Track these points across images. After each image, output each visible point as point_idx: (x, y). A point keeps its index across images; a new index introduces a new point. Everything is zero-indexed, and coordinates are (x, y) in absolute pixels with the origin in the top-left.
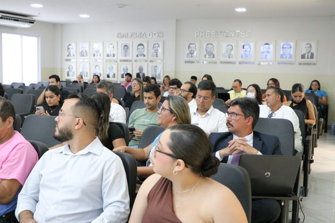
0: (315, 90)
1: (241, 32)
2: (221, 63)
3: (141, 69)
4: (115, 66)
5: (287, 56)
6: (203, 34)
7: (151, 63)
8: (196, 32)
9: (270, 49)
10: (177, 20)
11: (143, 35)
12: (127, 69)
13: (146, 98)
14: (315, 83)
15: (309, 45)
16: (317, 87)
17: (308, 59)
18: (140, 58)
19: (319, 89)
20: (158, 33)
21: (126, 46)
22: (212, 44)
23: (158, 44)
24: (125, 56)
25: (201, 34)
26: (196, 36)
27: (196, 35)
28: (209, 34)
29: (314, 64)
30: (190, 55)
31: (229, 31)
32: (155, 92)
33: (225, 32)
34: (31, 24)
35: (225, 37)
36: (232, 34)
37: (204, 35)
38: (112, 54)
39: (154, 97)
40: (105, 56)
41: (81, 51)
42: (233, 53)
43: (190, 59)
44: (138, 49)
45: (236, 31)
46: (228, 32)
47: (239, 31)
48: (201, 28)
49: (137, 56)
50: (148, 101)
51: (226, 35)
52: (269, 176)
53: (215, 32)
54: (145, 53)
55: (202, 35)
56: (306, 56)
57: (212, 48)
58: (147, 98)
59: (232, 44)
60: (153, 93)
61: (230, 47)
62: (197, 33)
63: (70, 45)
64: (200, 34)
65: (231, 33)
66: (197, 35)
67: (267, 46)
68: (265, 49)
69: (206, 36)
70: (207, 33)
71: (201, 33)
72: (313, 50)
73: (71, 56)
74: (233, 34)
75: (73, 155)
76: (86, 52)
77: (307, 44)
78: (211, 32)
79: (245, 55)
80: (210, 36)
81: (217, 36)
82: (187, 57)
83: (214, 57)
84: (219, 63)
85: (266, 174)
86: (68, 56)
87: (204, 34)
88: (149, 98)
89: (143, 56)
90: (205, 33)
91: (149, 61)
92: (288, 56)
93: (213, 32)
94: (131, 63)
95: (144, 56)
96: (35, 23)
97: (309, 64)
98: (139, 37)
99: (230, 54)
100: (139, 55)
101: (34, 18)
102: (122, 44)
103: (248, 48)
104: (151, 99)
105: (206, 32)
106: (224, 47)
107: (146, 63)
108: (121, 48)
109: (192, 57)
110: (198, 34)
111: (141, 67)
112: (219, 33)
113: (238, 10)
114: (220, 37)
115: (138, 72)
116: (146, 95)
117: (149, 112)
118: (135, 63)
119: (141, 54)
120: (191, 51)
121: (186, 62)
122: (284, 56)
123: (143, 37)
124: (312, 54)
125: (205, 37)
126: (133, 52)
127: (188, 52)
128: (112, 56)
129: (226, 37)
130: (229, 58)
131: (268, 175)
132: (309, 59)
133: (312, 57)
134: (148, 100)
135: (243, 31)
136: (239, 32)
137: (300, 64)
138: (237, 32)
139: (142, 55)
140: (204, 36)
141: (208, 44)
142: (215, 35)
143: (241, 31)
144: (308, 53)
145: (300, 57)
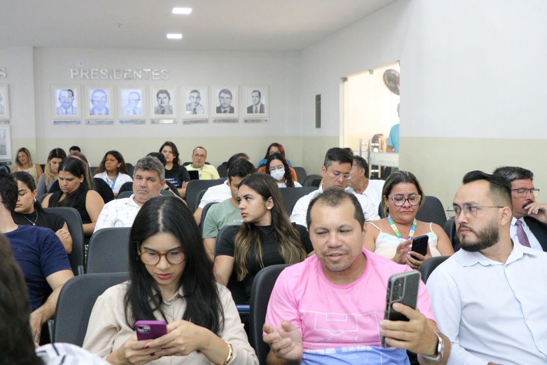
1: (153, 73)
2: (122, 122)
5: (226, 109)
6: (85, 74)
8: (72, 70)
9: (200, 99)
10: (34, 48)
15: (257, 93)
17: (256, 114)
25: (82, 74)
26: (72, 78)
27: (72, 74)
28: (97, 73)
30: (64, 110)
31: (133, 70)
33: (125, 71)
35: (126, 79)
36: (137, 74)
37: (87, 76)
45: (144, 70)
46: (130, 70)
47: (150, 70)
48: (81, 64)
51: (127, 75)
53: (107, 71)
55: (84, 76)
56: (254, 109)
57: (103, 97)
59: (138, 91)
61: (135, 96)
62: (74, 72)
64: (80, 73)
65: (135, 72)
66: (74, 76)
68: (192, 99)
69: (92, 78)
70: (94, 71)
71: (82, 72)
72: (264, 101)
74: (139, 74)
77: (254, 91)
78: (100, 70)
79: (162, 109)
80: (100, 78)
81: (111, 78)
82: (58, 114)
83: (107, 113)
84: (117, 122)
87: (87, 73)
90: (90, 72)
92: (228, 109)
93: (104, 71)
97: (258, 121)
99: (136, 108)
103: (165, 98)
105: (92, 70)
109: (67, 113)
110: (77, 73)
112: (115, 72)
113: (170, 36)
114: (116, 79)
120: (65, 102)
122: (223, 110)
124: (262, 106)
125: (90, 78)
127: (59, 104)
129: (128, 79)
130: (134, 113)
132: (259, 114)
133: (262, 111)
135: (156, 70)
136: (149, 72)
137: (246, 121)
138: (145, 72)
140: (88, 78)
141: (95, 91)
142: (109, 75)
143: (152, 71)
144: (256, 105)
145: (246, 110)
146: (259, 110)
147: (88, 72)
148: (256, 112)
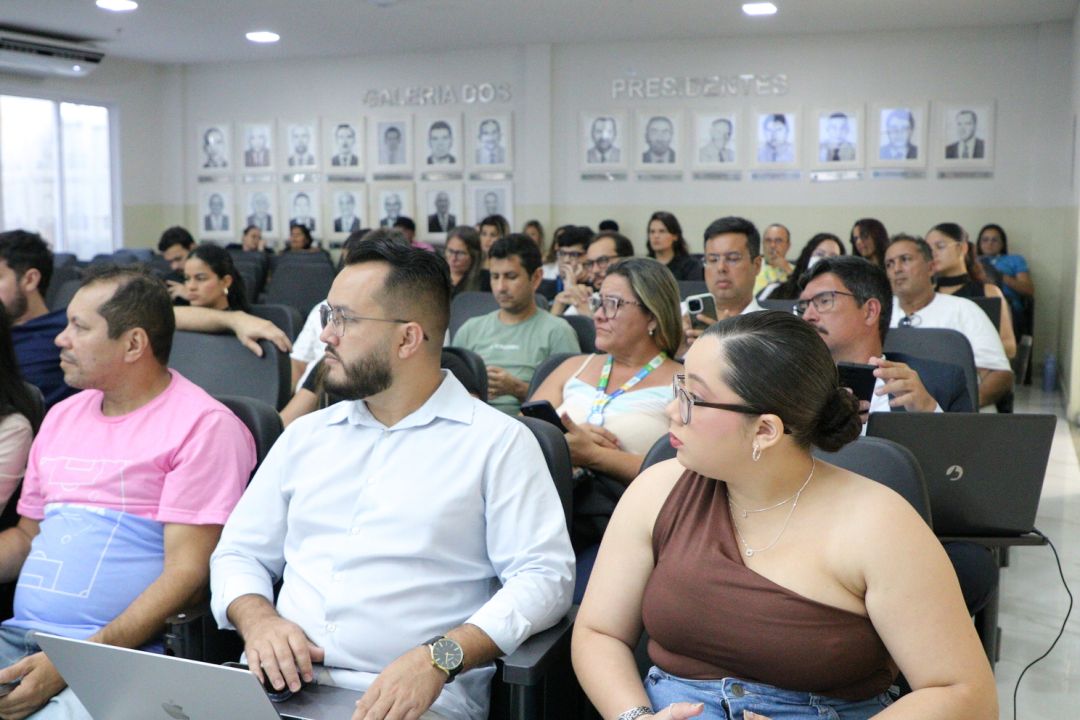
0: (994, 255)
1: (758, 81)
2: (697, 176)
3: (442, 203)
4: (359, 195)
5: (901, 151)
6: (638, 89)
7: (474, 183)
8: (615, 82)
9: (848, 130)
10: (554, 46)
11: (448, 94)
12: (398, 204)
13: (497, 277)
14: (990, 234)
15: (970, 115)
16: (997, 246)
17: (965, 160)
18: (437, 166)
19: (1004, 251)
20: (494, 87)
21: (392, 129)
22: (665, 119)
23: (494, 122)
24: (392, 161)
25: (631, 90)
26: (614, 95)
27: (615, 90)
28: (657, 87)
29: (987, 175)
30: (599, 155)
31: (720, 78)
32: (523, 256)
33: (706, 81)
34: (92, 66)
35: (708, 96)
36: (729, 86)
37: (640, 93)
38: (349, 158)
39: (523, 272)
40: (328, 162)
41: (247, 148)
42: (732, 145)
43: (596, 167)
44: (432, 138)
45: (743, 77)
46: (717, 79)
47: (751, 77)
48: (631, 70)
49: (430, 161)
50: (504, 286)
51: (710, 89)
52: (960, 476)
53: (673, 82)
54: (454, 152)
55: (634, 92)
56: (961, 150)
57: (666, 131)
58: (501, 277)
59: (727, 118)
60: (517, 259)
61: (723, 127)
62: (618, 85)
63: (210, 131)
64: (627, 88)
65: (725, 82)
66: (618, 93)
67: (838, 122)
68: (832, 132)
69: (649, 95)
70: (652, 83)
71: (631, 84)
72: (982, 132)
73: (216, 166)
74: (732, 86)
75: (386, 429)
76: (266, 152)
77: (963, 112)
78: (662, 80)
79: (772, 152)
80: (661, 95)
81: (681, 94)
82: (589, 161)
83: (672, 159)
84: (688, 176)
85: (949, 471)
86: (207, 166)
88: (507, 275)
89: (448, 160)
90: (645, 86)
91: (466, 176)
92: (905, 152)
93: (669, 83)
94: (408, 183)
95: (452, 160)
96: (104, 61)
97: (971, 175)
98: (434, 103)
99: (724, 149)
100: (434, 160)
101: (99, 44)
102: (380, 125)
103: (780, 130)
104: (514, 278)
105: (649, 82)
106: (705, 128)
107: (457, 184)
108: (375, 137)
109: (603, 160)
110: (621, 89)
111: (443, 197)
112: (688, 83)
113: (750, 9)
114: (690, 97)
115: (433, 211)
116: (496, 266)
117: (509, 321)
118: (422, 186)
119: (443, 154)
120: (602, 141)
121: (585, 177)
122: (893, 153)
123: (446, 101)
124: (979, 145)
125: (645, 97)
126: (417, 147)
127: (591, 145)
128: (348, 162)
129: (711, 95)
130: (722, 160)
131: (955, 474)
132: (970, 160)
133: (978, 152)
134: (503, 282)
135: (763, 77)
136: (749, 80)
137: (942, 175)
138: (744, 80)
139: (444, 158)
140: (641, 96)
141: (654, 120)
142: (674, 92)
143: (756, 77)
144: (966, 141)
145: (943, 152)
146: (971, 151)
147: (641, 86)
148: (965, 155)
